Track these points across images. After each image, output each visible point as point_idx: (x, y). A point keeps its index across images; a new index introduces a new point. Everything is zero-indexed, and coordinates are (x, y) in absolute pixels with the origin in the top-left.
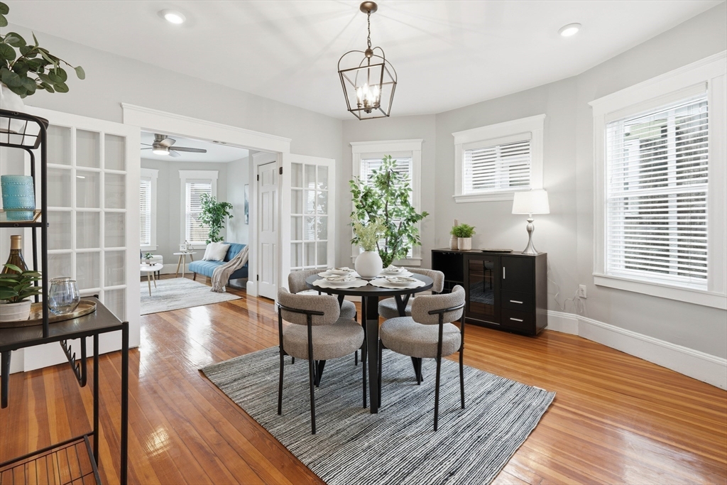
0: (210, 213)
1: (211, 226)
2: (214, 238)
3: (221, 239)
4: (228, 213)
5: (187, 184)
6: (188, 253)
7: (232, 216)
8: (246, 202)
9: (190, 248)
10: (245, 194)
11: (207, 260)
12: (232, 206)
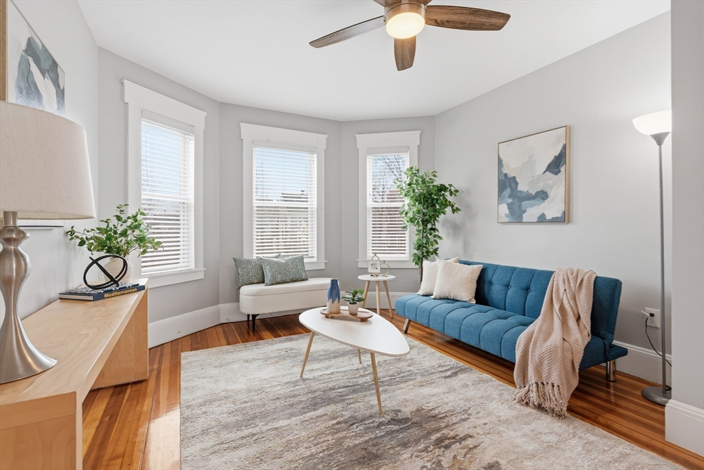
4: (451, 204)
5: (368, 157)
6: (381, 278)
7: (458, 209)
8: (503, 177)
9: (385, 266)
10: (500, 162)
11: (432, 297)
12: (457, 191)
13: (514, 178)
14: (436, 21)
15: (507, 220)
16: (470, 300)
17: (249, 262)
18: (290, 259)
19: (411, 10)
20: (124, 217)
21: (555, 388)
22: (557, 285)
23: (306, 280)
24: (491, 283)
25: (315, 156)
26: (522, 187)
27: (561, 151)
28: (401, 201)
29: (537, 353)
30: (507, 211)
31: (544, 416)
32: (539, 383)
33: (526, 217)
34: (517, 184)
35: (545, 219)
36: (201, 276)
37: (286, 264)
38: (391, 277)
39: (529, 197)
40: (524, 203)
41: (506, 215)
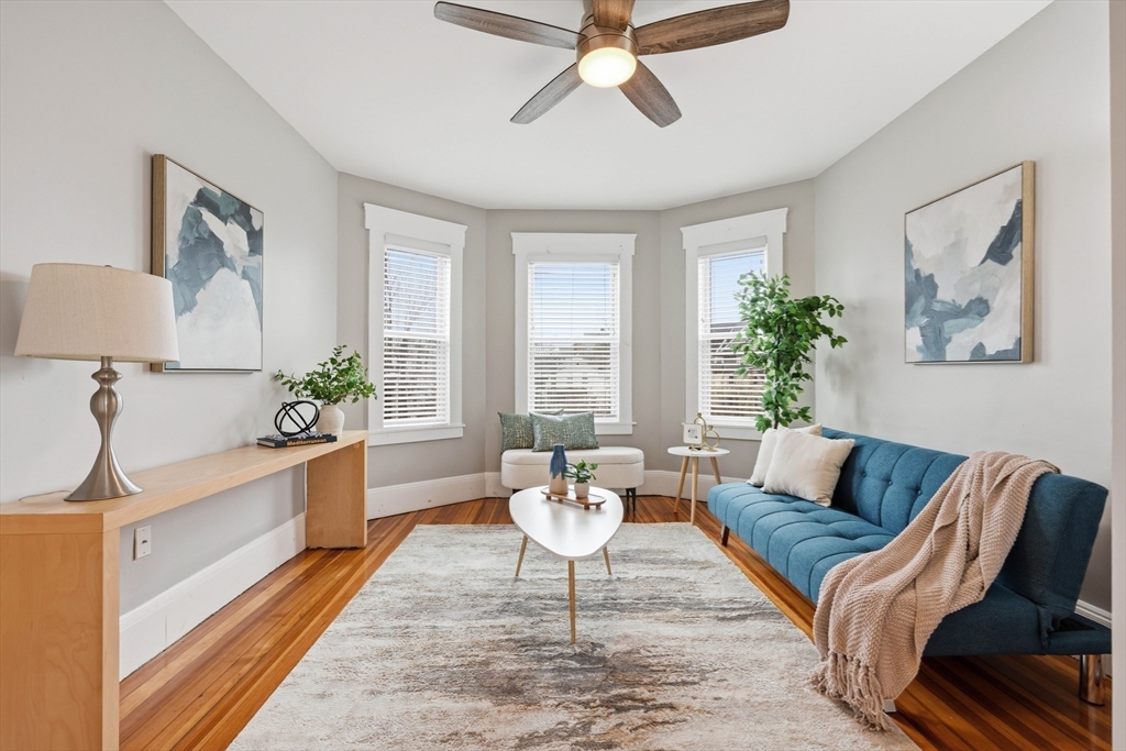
0: (768, 329)
1: (773, 372)
2: (780, 412)
3: (804, 414)
4: (827, 331)
5: (700, 261)
6: (704, 453)
7: (841, 340)
8: (912, 277)
9: (710, 434)
10: (908, 246)
11: (762, 489)
12: (841, 307)
13: (931, 277)
14: (660, 45)
15: (919, 357)
16: (820, 499)
17: (518, 418)
18: (570, 419)
19: (606, 44)
20: (339, 360)
21: (861, 670)
22: (961, 483)
23: (596, 448)
24: (863, 473)
25: (618, 267)
26: (946, 293)
27: (1014, 215)
28: (734, 330)
29: (844, 601)
30: (920, 341)
31: (843, 716)
32: (839, 655)
33: (951, 352)
34: (935, 287)
35: (985, 355)
36: (460, 434)
37: (564, 423)
38: (720, 452)
39: (957, 312)
40: (950, 324)
41: (919, 349)
